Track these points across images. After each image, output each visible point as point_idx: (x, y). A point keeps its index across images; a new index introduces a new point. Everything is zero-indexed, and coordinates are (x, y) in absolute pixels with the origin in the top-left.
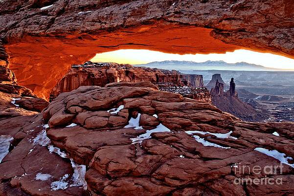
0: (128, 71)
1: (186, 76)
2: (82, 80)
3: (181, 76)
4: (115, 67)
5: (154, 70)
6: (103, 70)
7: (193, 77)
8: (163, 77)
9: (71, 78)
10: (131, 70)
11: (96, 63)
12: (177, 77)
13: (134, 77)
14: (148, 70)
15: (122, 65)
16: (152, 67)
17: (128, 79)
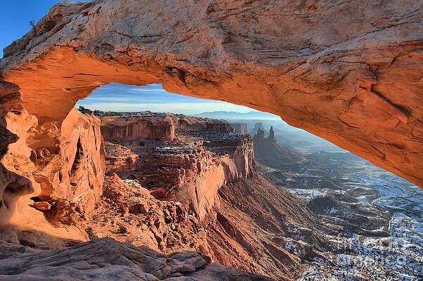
0: (182, 120)
1: (233, 124)
2: (141, 127)
3: (228, 124)
4: (171, 116)
5: (205, 119)
6: (160, 120)
7: (238, 125)
8: (212, 125)
9: (132, 126)
10: (185, 119)
11: (155, 114)
12: (224, 124)
13: (187, 125)
14: (200, 119)
15: (177, 115)
16: (203, 117)
17: (182, 127)
